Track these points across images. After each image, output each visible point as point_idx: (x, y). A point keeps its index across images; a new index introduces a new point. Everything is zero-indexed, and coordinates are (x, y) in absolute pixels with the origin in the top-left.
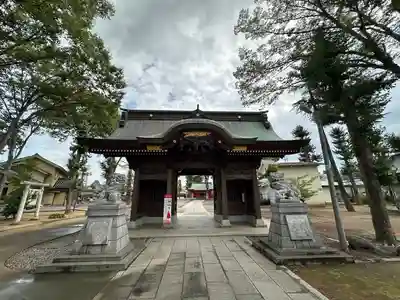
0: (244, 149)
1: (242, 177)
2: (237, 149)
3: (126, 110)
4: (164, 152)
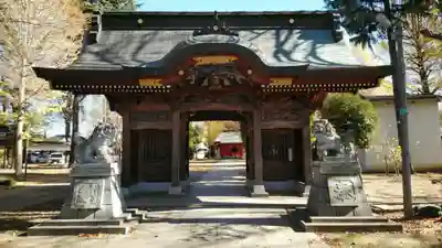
0: (287, 82)
1: (285, 125)
2: (277, 83)
3: (98, 13)
4: (166, 89)
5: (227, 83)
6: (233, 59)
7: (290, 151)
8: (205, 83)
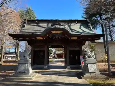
0: (76, 38)
1: (76, 49)
2: (73, 38)
3: (26, 19)
4: (44, 39)
5: (60, 38)
6: (62, 32)
7: (77, 56)
8: (54, 38)
